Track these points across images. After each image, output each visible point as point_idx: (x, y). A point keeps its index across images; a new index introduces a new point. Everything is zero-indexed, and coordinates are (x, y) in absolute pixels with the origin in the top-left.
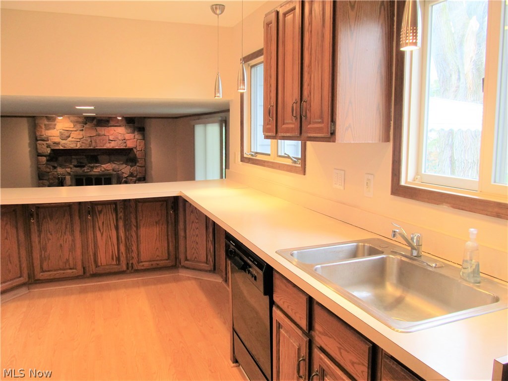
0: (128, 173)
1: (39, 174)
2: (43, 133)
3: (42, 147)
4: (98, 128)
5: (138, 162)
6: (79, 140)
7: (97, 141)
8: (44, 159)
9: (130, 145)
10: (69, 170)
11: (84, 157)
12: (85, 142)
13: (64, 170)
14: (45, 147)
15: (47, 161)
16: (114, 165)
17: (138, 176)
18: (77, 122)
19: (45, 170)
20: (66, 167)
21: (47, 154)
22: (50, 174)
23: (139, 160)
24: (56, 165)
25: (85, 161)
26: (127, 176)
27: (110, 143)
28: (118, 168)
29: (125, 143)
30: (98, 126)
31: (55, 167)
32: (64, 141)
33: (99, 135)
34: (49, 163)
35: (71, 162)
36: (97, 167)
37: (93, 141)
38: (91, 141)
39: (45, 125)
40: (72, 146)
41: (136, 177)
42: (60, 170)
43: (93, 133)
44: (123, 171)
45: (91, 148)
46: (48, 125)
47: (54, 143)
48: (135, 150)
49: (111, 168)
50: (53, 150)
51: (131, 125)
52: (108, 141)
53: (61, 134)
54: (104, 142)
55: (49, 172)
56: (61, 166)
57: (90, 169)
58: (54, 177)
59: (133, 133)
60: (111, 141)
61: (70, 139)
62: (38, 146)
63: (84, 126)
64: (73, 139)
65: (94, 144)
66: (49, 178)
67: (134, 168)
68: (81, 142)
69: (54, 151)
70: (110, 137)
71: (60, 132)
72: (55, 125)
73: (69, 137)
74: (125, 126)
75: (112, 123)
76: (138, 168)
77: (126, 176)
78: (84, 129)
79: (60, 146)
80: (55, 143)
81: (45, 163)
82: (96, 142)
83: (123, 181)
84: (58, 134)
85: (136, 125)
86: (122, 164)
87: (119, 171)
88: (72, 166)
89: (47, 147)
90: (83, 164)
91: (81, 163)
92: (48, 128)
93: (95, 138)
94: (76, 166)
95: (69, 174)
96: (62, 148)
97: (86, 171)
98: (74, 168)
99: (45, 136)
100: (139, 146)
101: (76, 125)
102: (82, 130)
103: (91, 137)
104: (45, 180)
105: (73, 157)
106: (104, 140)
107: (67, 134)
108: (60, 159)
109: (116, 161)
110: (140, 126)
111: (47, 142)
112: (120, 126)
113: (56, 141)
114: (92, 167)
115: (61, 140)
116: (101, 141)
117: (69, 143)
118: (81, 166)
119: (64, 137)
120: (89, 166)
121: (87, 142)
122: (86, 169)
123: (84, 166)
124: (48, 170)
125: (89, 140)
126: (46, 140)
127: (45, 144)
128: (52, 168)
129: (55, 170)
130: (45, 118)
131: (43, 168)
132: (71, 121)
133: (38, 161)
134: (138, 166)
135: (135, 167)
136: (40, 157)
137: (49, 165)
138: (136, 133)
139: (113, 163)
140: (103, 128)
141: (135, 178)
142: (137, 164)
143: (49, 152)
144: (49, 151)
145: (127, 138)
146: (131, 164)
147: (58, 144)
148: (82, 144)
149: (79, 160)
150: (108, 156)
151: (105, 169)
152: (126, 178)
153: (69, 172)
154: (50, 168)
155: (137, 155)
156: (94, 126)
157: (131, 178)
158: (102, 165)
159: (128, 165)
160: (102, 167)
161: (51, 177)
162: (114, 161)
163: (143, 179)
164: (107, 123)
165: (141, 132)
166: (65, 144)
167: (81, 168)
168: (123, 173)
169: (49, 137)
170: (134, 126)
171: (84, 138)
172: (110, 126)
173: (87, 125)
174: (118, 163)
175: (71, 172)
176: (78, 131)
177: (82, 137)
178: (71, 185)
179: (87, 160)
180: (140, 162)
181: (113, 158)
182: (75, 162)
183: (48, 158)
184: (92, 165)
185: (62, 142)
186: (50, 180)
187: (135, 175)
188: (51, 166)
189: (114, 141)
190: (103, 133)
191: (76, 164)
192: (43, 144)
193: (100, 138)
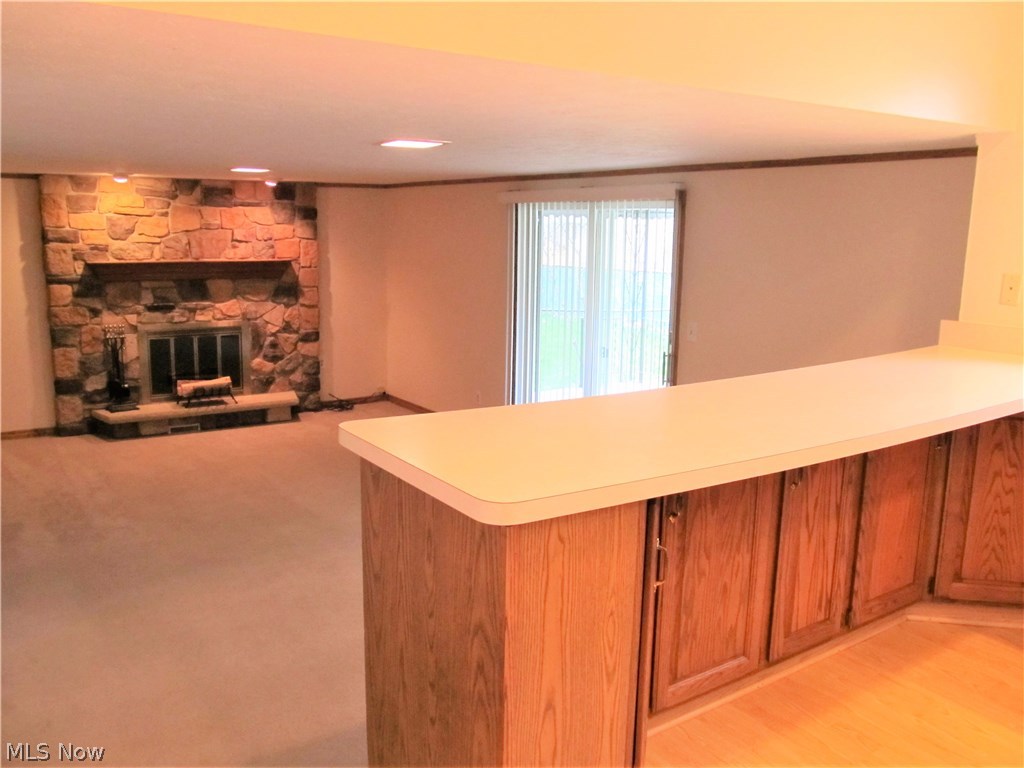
0: (280, 324)
1: (52, 331)
2: (64, 221)
3: (62, 260)
4: (207, 210)
5: (303, 294)
6: (158, 240)
7: (204, 243)
8: (66, 291)
9: (283, 253)
10: (133, 319)
11: (172, 284)
12: (173, 244)
13: (119, 318)
14: (68, 257)
15: (76, 295)
16: (246, 304)
17: (302, 331)
18: (154, 193)
19: (70, 321)
20: (125, 311)
21: (74, 276)
22: (84, 329)
23: (305, 289)
24: (99, 306)
25: (174, 294)
26: (278, 331)
27: (234, 247)
28: (256, 312)
29: (272, 247)
30: (206, 204)
31: (95, 313)
33: (208, 227)
34: (79, 300)
35: (137, 298)
36: (204, 308)
37: (193, 243)
38: (189, 243)
39: (68, 199)
40: (141, 255)
41: (296, 332)
42: (110, 320)
43: (194, 222)
44: (266, 317)
45: (189, 260)
46: (78, 200)
47: (92, 249)
48: (295, 265)
49: (239, 312)
50: (90, 267)
51: (286, 201)
52: (230, 244)
53: (112, 224)
54: (221, 245)
55: (79, 326)
56: (111, 308)
57: (187, 313)
58: (94, 338)
59: (291, 222)
60: (237, 244)
61: (134, 237)
62: (50, 254)
63: (169, 204)
64: (143, 238)
65: (195, 251)
66: (80, 342)
67: (294, 310)
68: (162, 245)
69: (92, 269)
70: (236, 232)
71: (109, 219)
72: (95, 199)
73: (131, 231)
74: (272, 204)
75: (240, 196)
76: (302, 309)
77: (273, 331)
78: (169, 210)
79: (108, 254)
80: (95, 248)
81: (69, 299)
82: (200, 245)
83: (267, 343)
84: (105, 225)
85: (299, 202)
86: (266, 300)
87: (256, 319)
88: (140, 308)
89: (75, 259)
90: (169, 301)
91: (164, 299)
92: (75, 206)
93: (197, 233)
94: (151, 309)
95: (134, 329)
96: (112, 260)
97: (176, 320)
98: (147, 313)
99: (68, 228)
100: (306, 254)
101: (148, 200)
102: (165, 214)
103: (187, 231)
104: (73, 346)
105: (144, 284)
106: (219, 241)
107: (125, 223)
108: (111, 290)
109: (249, 293)
110: (306, 205)
111: (75, 246)
112: (257, 205)
113: (97, 242)
114: (193, 311)
115: (111, 241)
116: (214, 242)
117: (133, 247)
118: (162, 306)
119: (119, 231)
120: (185, 308)
121: (178, 246)
122: (176, 315)
123: (171, 308)
124: (78, 320)
125: (185, 241)
126: (72, 239)
127: (70, 252)
128: (88, 314)
129: (97, 320)
130: (66, 181)
131: (67, 316)
132: (137, 191)
133: (49, 296)
134: (303, 305)
135: (296, 307)
136: (55, 287)
137: (81, 305)
138: (299, 223)
139: (244, 298)
140: (218, 209)
141: (294, 337)
142: (301, 300)
143: (80, 271)
144: (79, 269)
145: (276, 236)
146: (285, 300)
147: (105, 249)
148: (167, 250)
149: (159, 293)
150: (230, 282)
151: (223, 314)
152: (274, 335)
153: (134, 324)
154: (84, 316)
155: (300, 279)
156: (195, 203)
157: (286, 335)
158: (217, 305)
159: (279, 304)
160: (217, 309)
161: (86, 338)
162: (245, 293)
163: (313, 337)
164: (228, 196)
165: (309, 221)
166: (121, 250)
167: (165, 313)
168: (267, 323)
169: (80, 232)
170: (292, 204)
171: (172, 235)
172: (235, 205)
173: (177, 200)
174: (255, 299)
175: (139, 325)
176: (156, 216)
177: (166, 232)
178: (138, 358)
179: (180, 293)
180: (306, 294)
181: (243, 285)
182: (148, 298)
183: (76, 287)
184: (192, 304)
185: (115, 245)
186: (83, 345)
187: (295, 327)
188: (85, 309)
189: (246, 242)
190: (218, 222)
191: (152, 301)
192: (65, 251)
193: (210, 234)
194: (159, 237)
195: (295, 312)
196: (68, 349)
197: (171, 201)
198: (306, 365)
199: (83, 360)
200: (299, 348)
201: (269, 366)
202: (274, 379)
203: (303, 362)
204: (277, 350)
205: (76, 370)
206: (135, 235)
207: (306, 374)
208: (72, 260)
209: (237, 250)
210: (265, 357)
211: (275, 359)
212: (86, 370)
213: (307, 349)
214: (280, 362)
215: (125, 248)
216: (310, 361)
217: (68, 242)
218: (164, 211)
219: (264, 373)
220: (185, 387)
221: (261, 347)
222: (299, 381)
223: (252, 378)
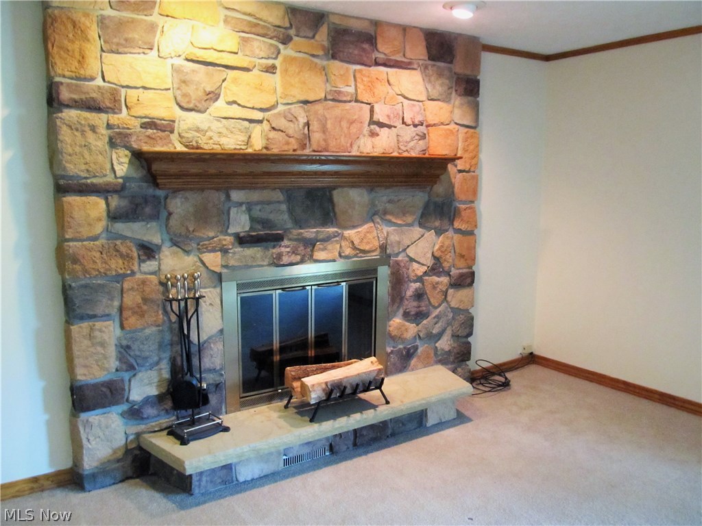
0: (428, 261)
1: (66, 290)
2: (93, 67)
3: (87, 146)
4: (336, 66)
5: (459, 213)
6: (258, 115)
7: (329, 125)
8: (95, 209)
9: (438, 146)
11: (278, 196)
12: (282, 123)
13: (192, 259)
14: (99, 142)
15: (114, 217)
16: (386, 229)
17: (454, 272)
19: (100, 266)
20: (202, 246)
21: (110, 178)
22: (127, 283)
23: (463, 206)
24: (156, 240)
25: (281, 216)
26: (425, 273)
27: (373, 134)
28: (399, 243)
29: (423, 137)
30: (334, 57)
31: (148, 251)
32: (192, 119)
33: (336, 98)
34: (119, 226)
35: (224, 223)
36: (327, 239)
37: (315, 126)
38: (308, 124)
39: (102, 22)
40: (231, 142)
41: (448, 274)
42: (175, 264)
43: (316, 87)
44: (411, 252)
45: (308, 153)
46: (119, 26)
48: (451, 169)
49: (377, 244)
50: (139, 157)
51: (442, 64)
52: (366, 129)
53: (181, 78)
54: (354, 129)
55: (120, 278)
56: (179, 242)
58: (145, 300)
59: (446, 99)
60: (377, 129)
61: (220, 107)
62: (65, 135)
63: (278, 51)
64: (235, 111)
65: (317, 137)
66: (121, 309)
67: (450, 238)
68: (265, 125)
70: (377, 108)
71: (176, 70)
72: (152, 28)
73: (213, 96)
74: (426, 68)
75: (383, 49)
76: (457, 237)
77: (420, 273)
78: (277, 63)
79: (174, 138)
80: (151, 124)
81: (99, 228)
82: (324, 130)
83: (409, 293)
84: (169, 81)
85: (459, 67)
86: (412, 224)
87: (397, 255)
88: (228, 240)
89: (112, 144)
90: (274, 227)
91: (266, 223)
92: (115, 38)
93: (318, 107)
94: (242, 241)
95: (217, 278)
96: (180, 148)
97: (286, 260)
98: (239, 249)
99: (99, 82)
100: (465, 150)
101: (245, 40)
102: (271, 70)
103: (306, 102)
104: (107, 316)
105: (236, 195)
106: (352, 122)
107: (204, 79)
108: (179, 206)
109: (392, 214)
110: (468, 72)
111: (114, 119)
112: (407, 66)
113: (155, 113)
114: (311, 244)
115: (178, 113)
116: (344, 124)
117: (216, 126)
118: (263, 237)
119: (195, 93)
120: (299, 239)
121: (292, 128)
122: (285, 252)
123: (278, 239)
124: (116, 265)
125: (302, 120)
126: (108, 104)
127: (103, 131)
128: (135, 253)
129: (150, 265)
131: (95, 259)
132: (229, 22)
133: (61, 217)
134: (458, 231)
135: (450, 233)
136: (72, 200)
137: (121, 237)
138: (457, 100)
139: (382, 219)
140: (352, 68)
141: (444, 280)
142: (457, 224)
143: (122, 169)
144: (121, 163)
145: (431, 119)
146: (437, 224)
147: (166, 127)
148: (273, 134)
149: (256, 212)
150: (364, 192)
151: (355, 248)
152: (419, 279)
153: (218, 270)
154: (126, 257)
155: (456, 190)
156: (321, 53)
157: (436, 279)
158: (347, 233)
159: (429, 229)
160: (345, 239)
161: (131, 299)
162: (385, 213)
163: (466, 280)
164: (366, 46)
165: (470, 98)
166: (198, 130)
167: (267, 248)
168: (412, 260)
169: (123, 91)
170: (450, 70)
171: (281, 108)
172: (377, 64)
173: (291, 45)
174: (399, 222)
175: (224, 271)
176: (256, 72)
177: (272, 102)
178: (221, 331)
179: (291, 211)
180: (463, 213)
181: (383, 197)
182: (240, 223)
183: (115, 201)
184: (310, 233)
185: (187, 121)
186: (126, 314)
187: (446, 265)
188: (129, 243)
189: (389, 127)
190: (351, 90)
191: (247, 228)
192: (93, 129)
193: (339, 109)
194: (261, 110)
195: (447, 243)
196: (98, 325)
197: (281, 47)
198: (456, 324)
199: (124, 343)
200: (449, 298)
201: (412, 329)
202: (416, 348)
203: (453, 318)
204: (423, 304)
205: (113, 363)
206: (220, 103)
207: (455, 336)
208: (107, 147)
209: (376, 140)
210: (406, 315)
211: (418, 316)
212: (129, 360)
213: (457, 298)
214: (425, 322)
215: (204, 126)
216: (462, 317)
217: (99, 110)
218: (271, 62)
219: (403, 340)
220: (316, 381)
221: (402, 299)
222: (447, 348)
223: (389, 350)
